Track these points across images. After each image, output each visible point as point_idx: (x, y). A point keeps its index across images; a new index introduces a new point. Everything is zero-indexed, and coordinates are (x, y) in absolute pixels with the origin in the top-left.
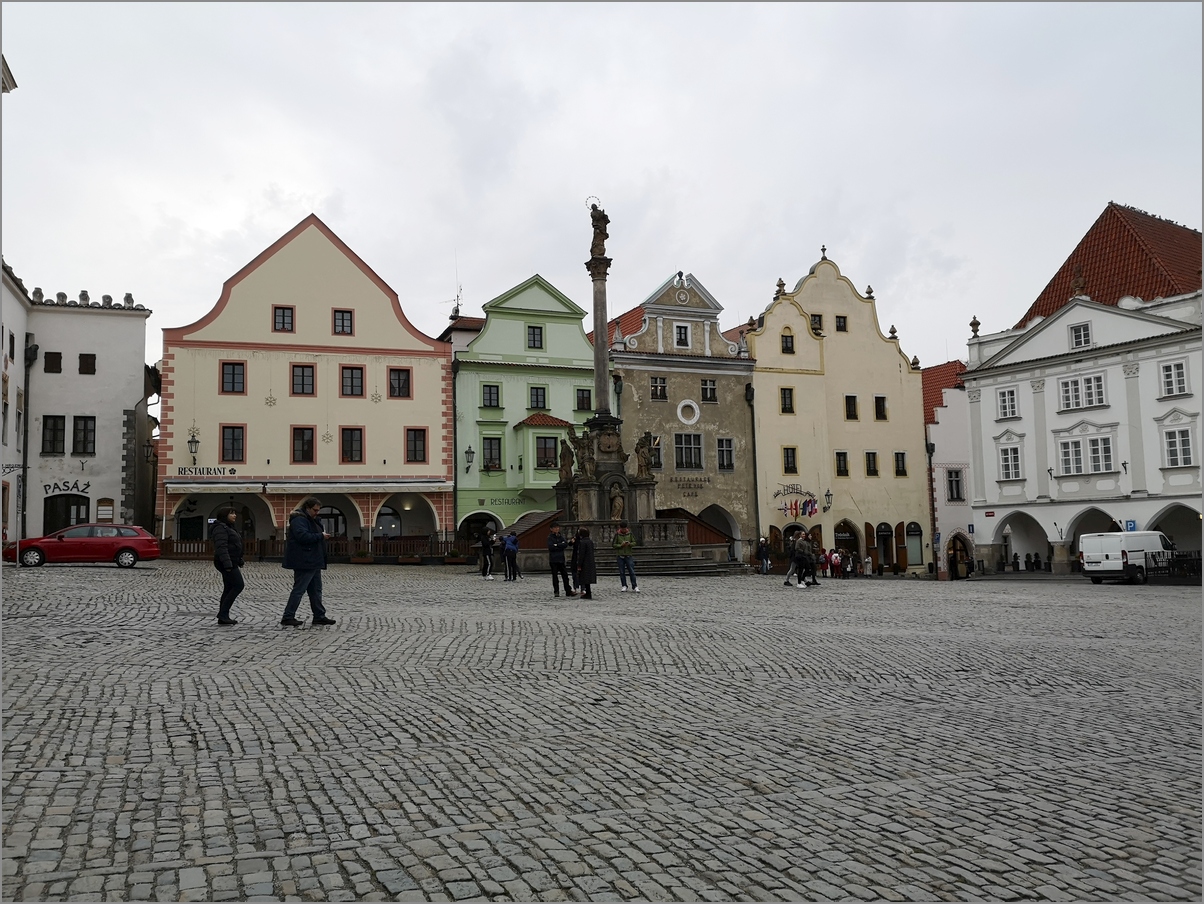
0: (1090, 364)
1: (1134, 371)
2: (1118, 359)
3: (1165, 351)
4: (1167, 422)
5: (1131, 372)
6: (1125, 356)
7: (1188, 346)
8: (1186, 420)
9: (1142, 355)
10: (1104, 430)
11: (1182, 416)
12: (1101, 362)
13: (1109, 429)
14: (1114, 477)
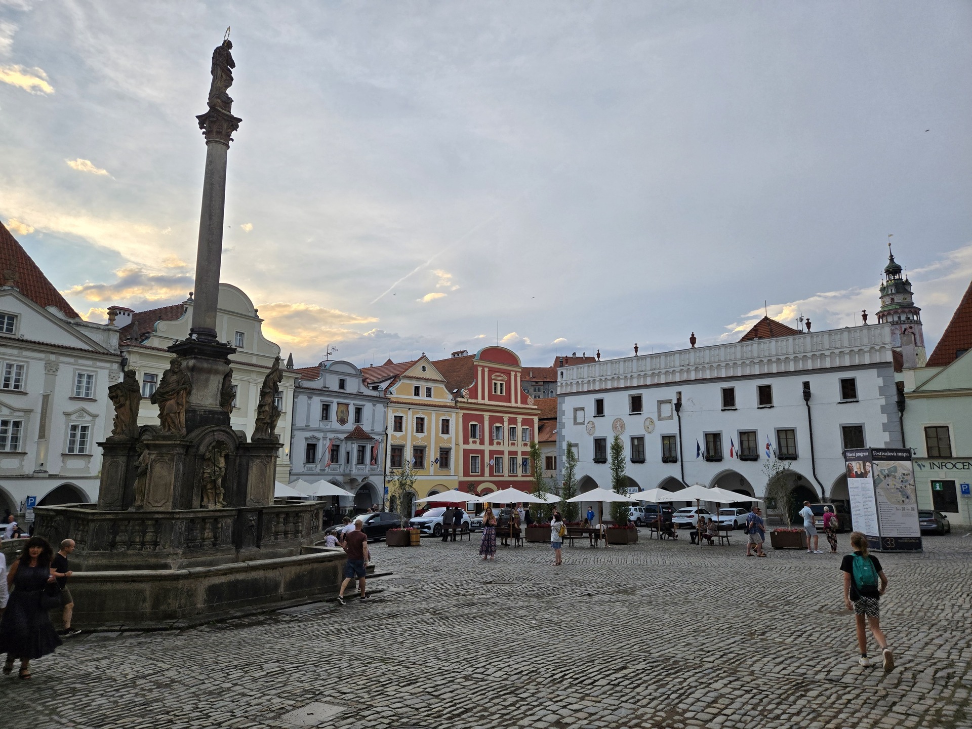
0: (15, 352)
1: (55, 370)
2: (42, 356)
3: (81, 361)
4: (73, 417)
5: (51, 370)
6: (48, 355)
7: (99, 364)
8: (88, 418)
9: (62, 359)
10: (17, 414)
11: (85, 414)
12: (25, 353)
13: (22, 414)
14: (20, 457)
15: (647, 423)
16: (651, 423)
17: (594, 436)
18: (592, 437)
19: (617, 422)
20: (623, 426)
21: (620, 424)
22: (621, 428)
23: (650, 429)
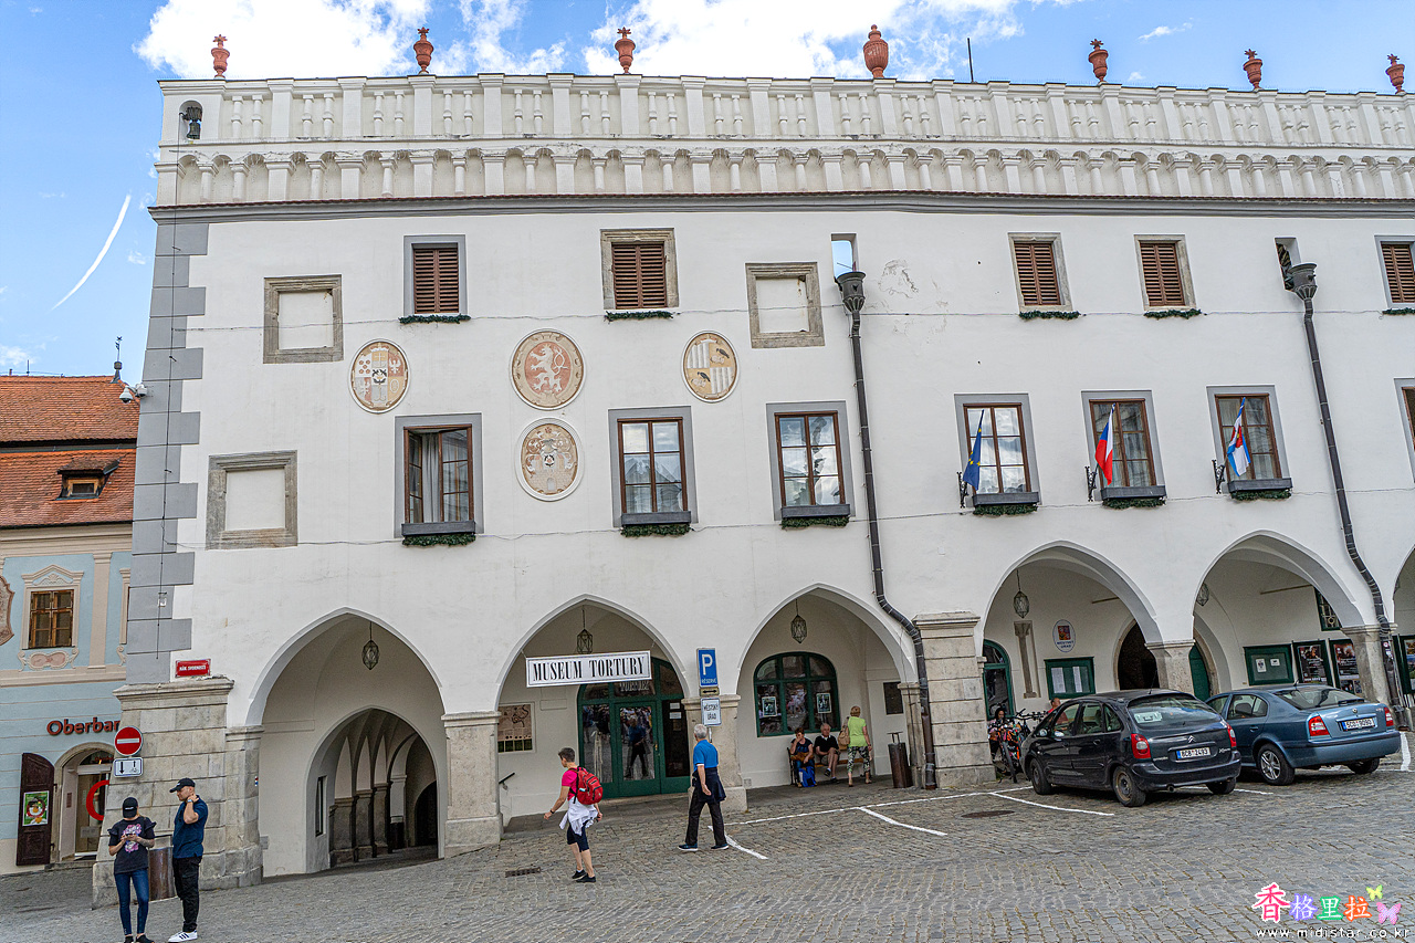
15: (701, 356)
16: (717, 357)
17: (400, 411)
18: (389, 419)
19: (538, 350)
20: (571, 369)
21: (555, 361)
22: (564, 375)
23: (716, 385)
